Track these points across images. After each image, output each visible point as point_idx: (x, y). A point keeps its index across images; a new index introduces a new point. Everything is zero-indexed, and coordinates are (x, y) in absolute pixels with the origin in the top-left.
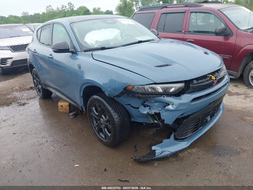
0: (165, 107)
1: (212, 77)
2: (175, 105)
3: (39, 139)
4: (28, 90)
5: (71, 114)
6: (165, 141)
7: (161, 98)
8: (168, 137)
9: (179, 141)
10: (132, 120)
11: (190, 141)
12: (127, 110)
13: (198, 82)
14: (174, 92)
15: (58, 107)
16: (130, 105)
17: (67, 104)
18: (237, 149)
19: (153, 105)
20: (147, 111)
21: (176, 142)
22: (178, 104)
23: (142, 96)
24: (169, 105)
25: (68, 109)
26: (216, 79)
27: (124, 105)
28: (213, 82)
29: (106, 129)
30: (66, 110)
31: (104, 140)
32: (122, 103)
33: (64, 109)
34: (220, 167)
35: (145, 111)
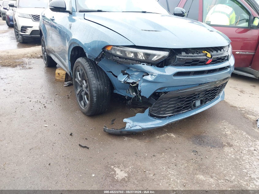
0: (143, 76)
1: (207, 54)
2: (154, 76)
3: (24, 98)
4: (37, 58)
5: (66, 83)
6: (139, 115)
7: (141, 65)
8: (143, 112)
9: (155, 119)
10: (115, 91)
11: (168, 121)
12: (109, 78)
13: (188, 55)
14: (156, 61)
15: (55, 74)
16: (111, 72)
17: (64, 72)
18: (223, 143)
19: (133, 74)
20: (124, 79)
21: (151, 118)
22: (157, 75)
23: (120, 60)
24: (148, 75)
25: (65, 77)
26: (211, 57)
27: (107, 73)
28: (207, 60)
29: (85, 96)
30: (62, 78)
31: (83, 108)
32: (104, 70)
33: (61, 77)
34: (195, 154)
35: (122, 78)
